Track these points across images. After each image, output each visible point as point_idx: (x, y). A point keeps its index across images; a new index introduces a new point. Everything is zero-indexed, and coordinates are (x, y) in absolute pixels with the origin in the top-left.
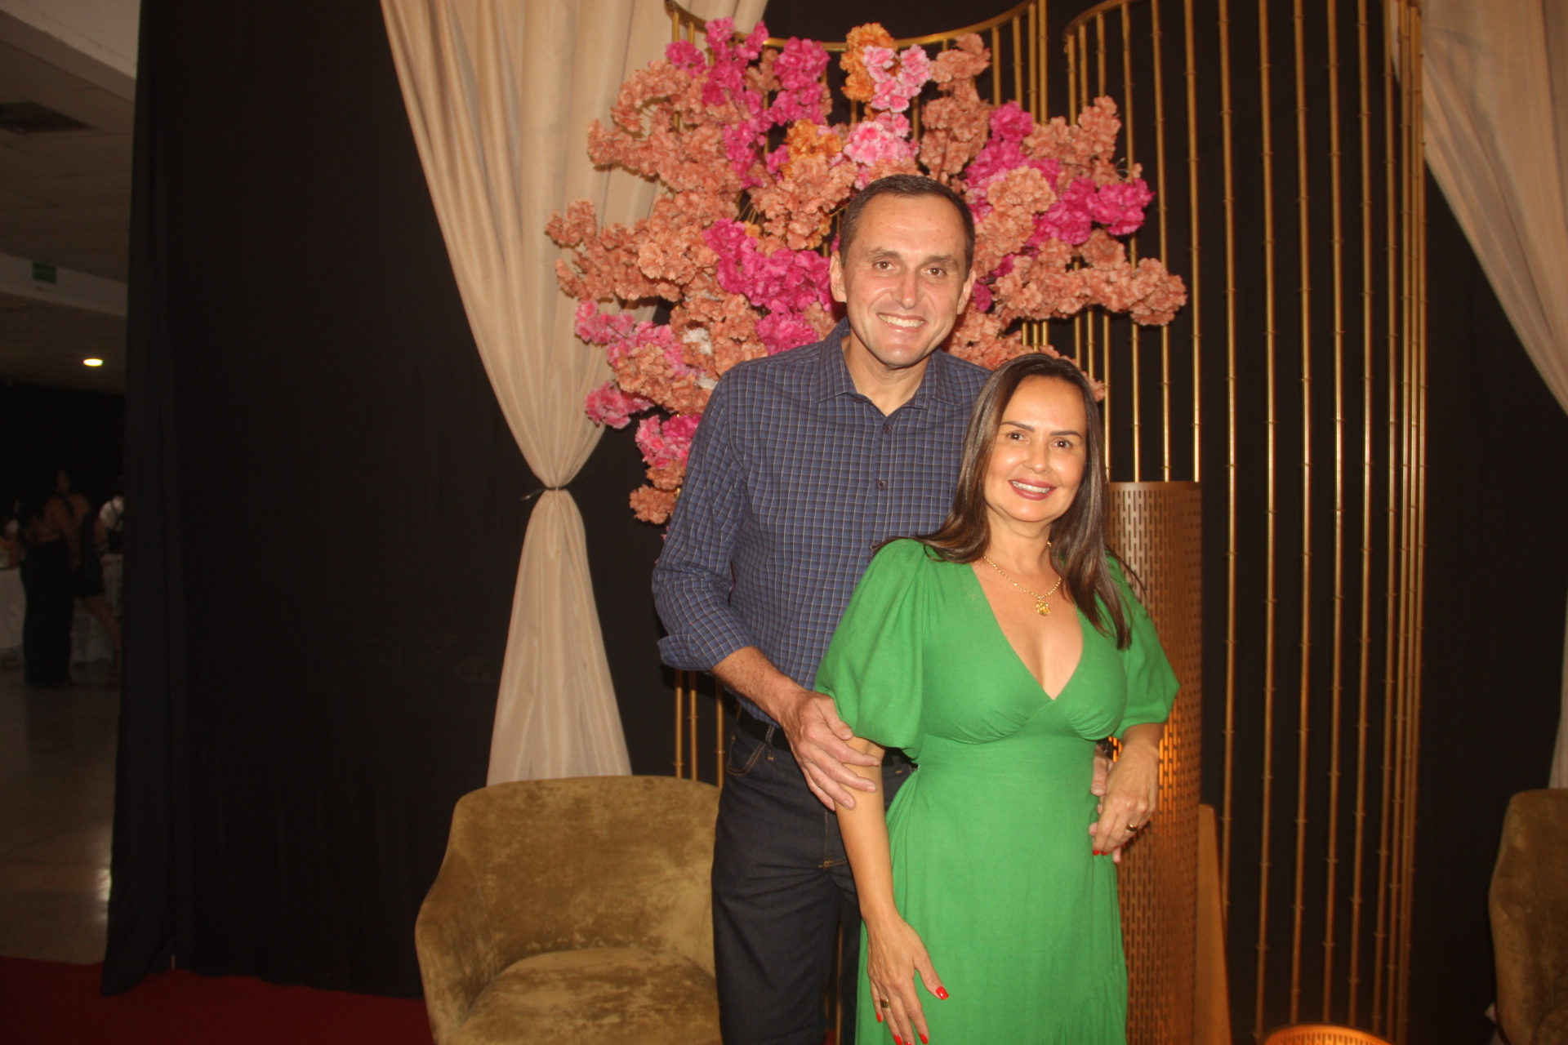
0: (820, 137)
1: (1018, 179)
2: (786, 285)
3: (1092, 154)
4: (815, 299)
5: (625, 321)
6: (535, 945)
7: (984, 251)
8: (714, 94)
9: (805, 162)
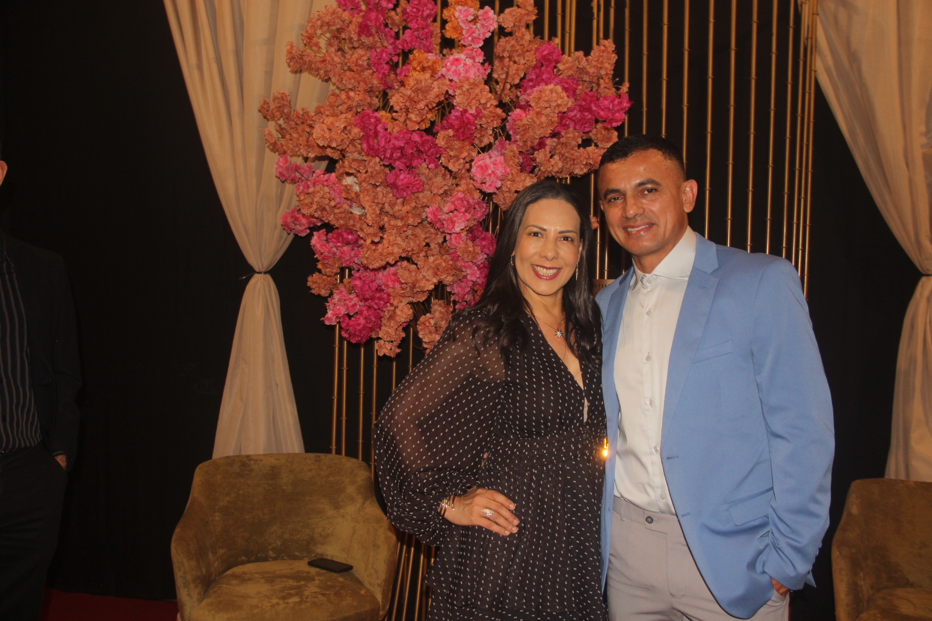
0: (428, 61)
1: (548, 92)
2: (405, 152)
3: (599, 75)
4: (423, 161)
5: (308, 169)
6: (244, 558)
7: (528, 134)
8: (366, 29)
9: (417, 77)
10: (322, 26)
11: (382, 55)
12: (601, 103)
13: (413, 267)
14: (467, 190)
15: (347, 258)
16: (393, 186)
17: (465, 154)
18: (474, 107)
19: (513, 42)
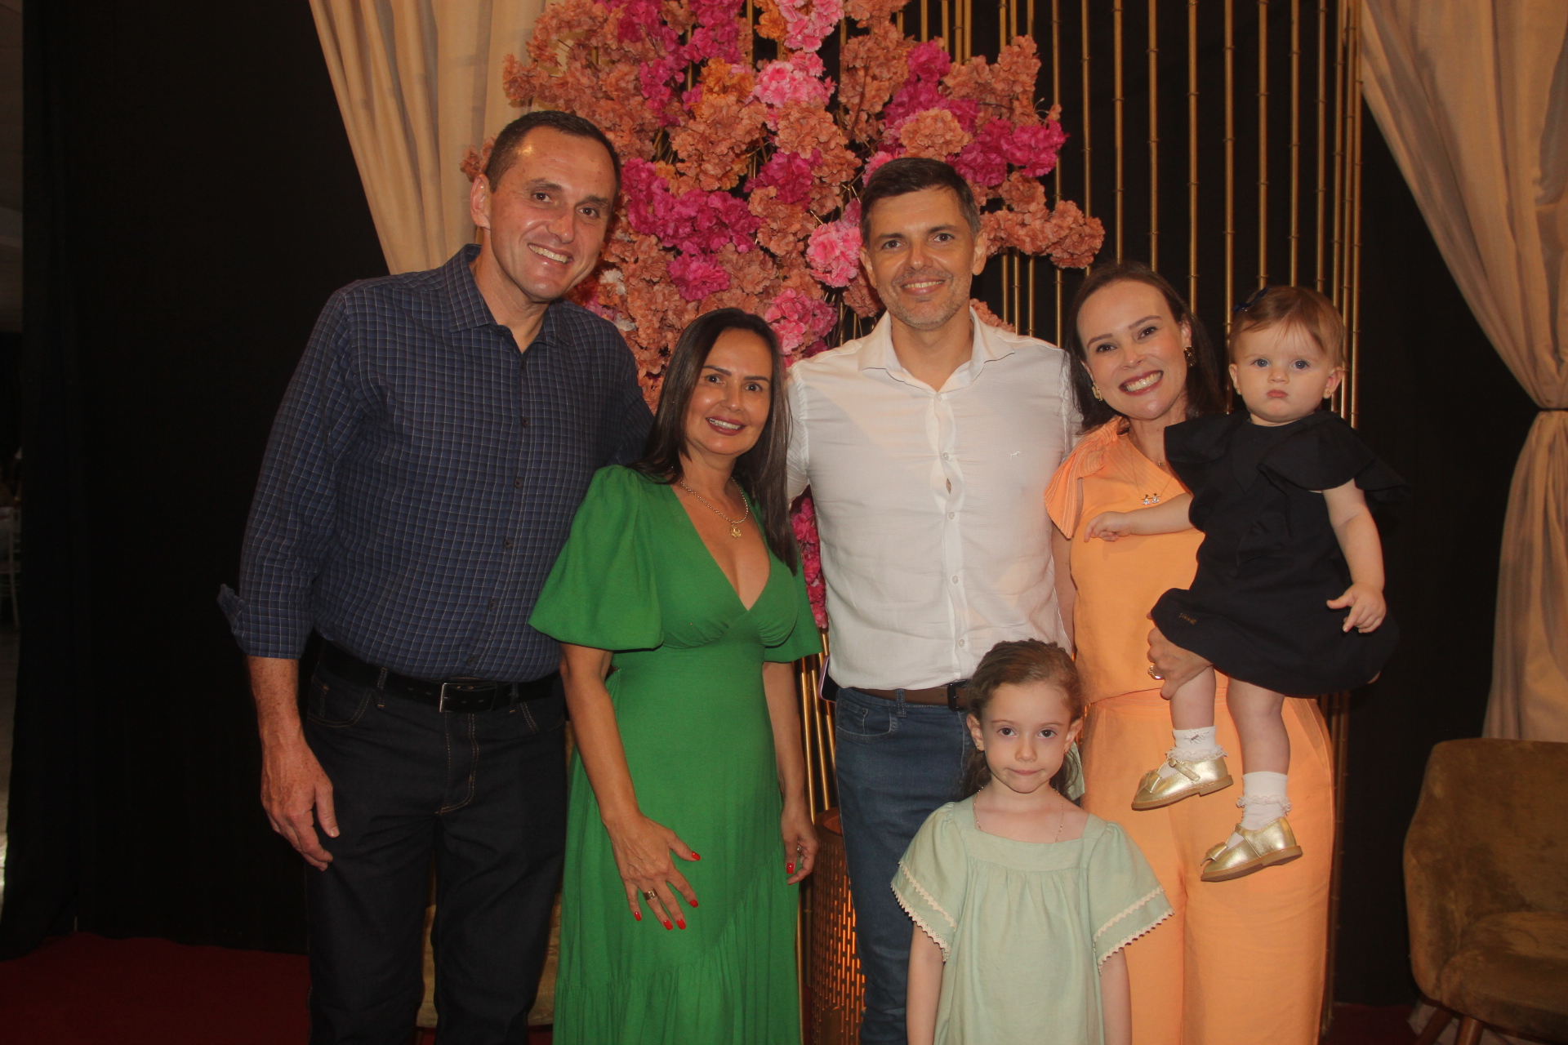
0: (732, 76)
1: (929, 121)
2: (698, 226)
3: (1011, 94)
4: (728, 240)
8: (630, 30)
9: (715, 102)
10: (559, 28)
11: (657, 71)
12: (1017, 138)
14: (801, 285)
16: (679, 282)
17: (796, 227)
18: (810, 147)
19: (870, 44)
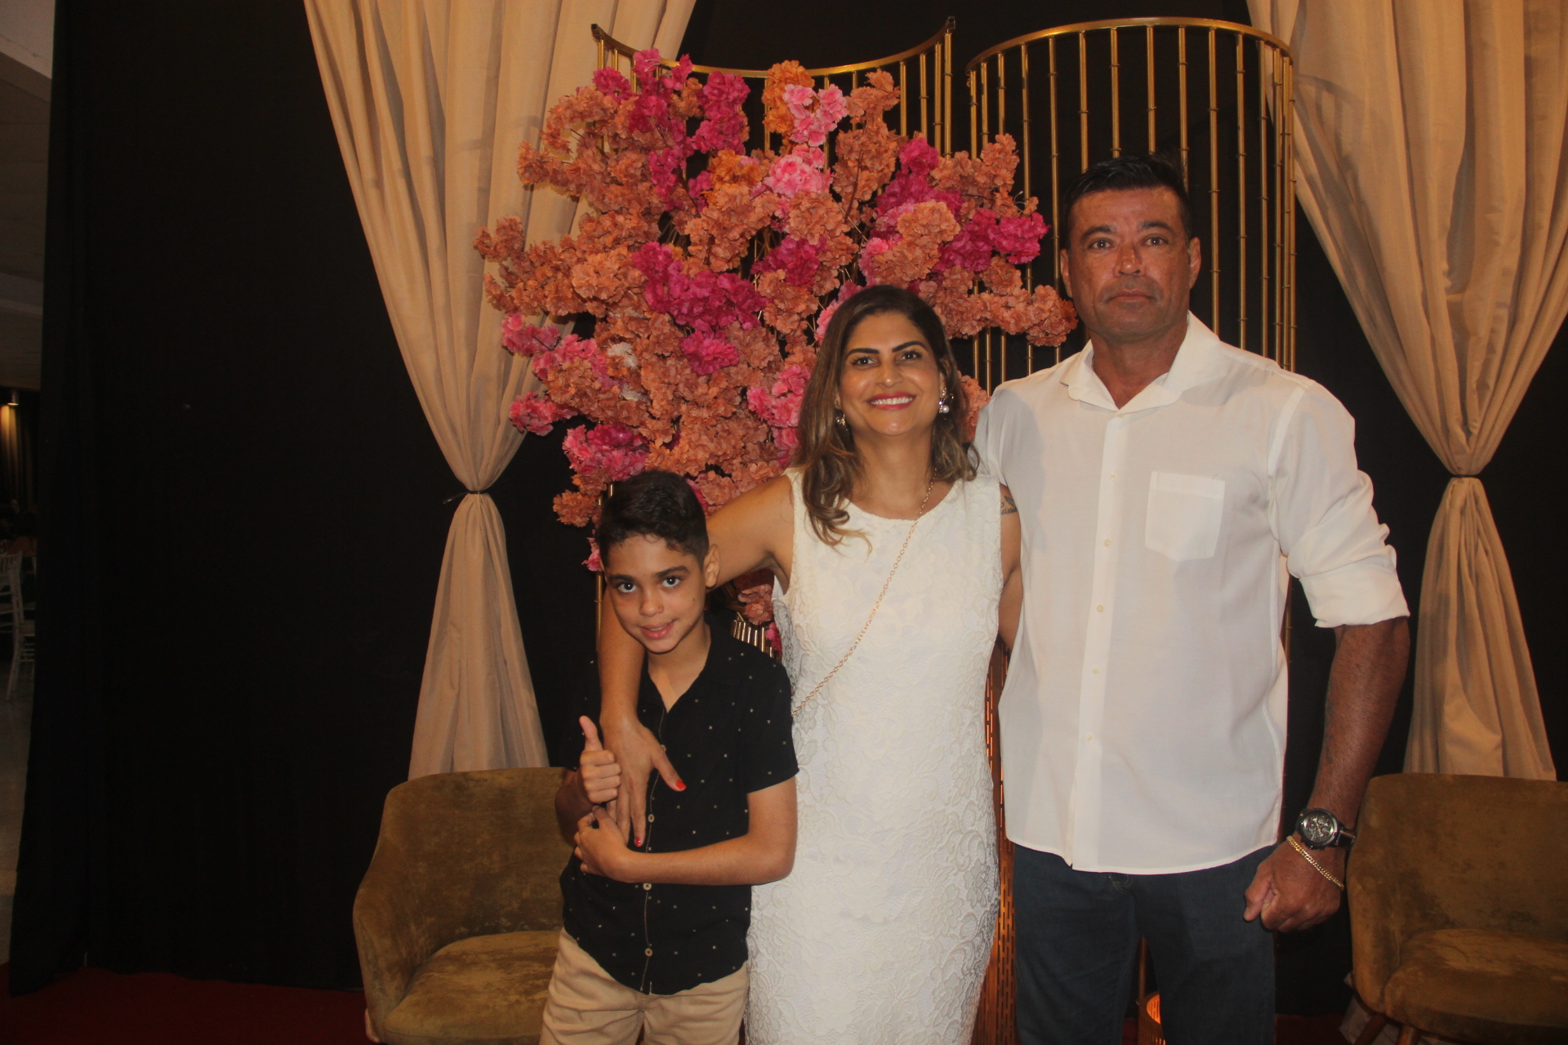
0: (742, 167)
1: (926, 211)
2: (709, 305)
3: (993, 187)
4: (735, 318)
5: (550, 333)
6: (463, 929)
7: (893, 276)
8: (641, 121)
9: (727, 191)
10: (572, 119)
11: (667, 160)
12: (1003, 228)
13: (726, 480)
14: (804, 360)
15: (618, 467)
16: (694, 357)
17: (802, 307)
18: (818, 235)
19: (863, 139)
